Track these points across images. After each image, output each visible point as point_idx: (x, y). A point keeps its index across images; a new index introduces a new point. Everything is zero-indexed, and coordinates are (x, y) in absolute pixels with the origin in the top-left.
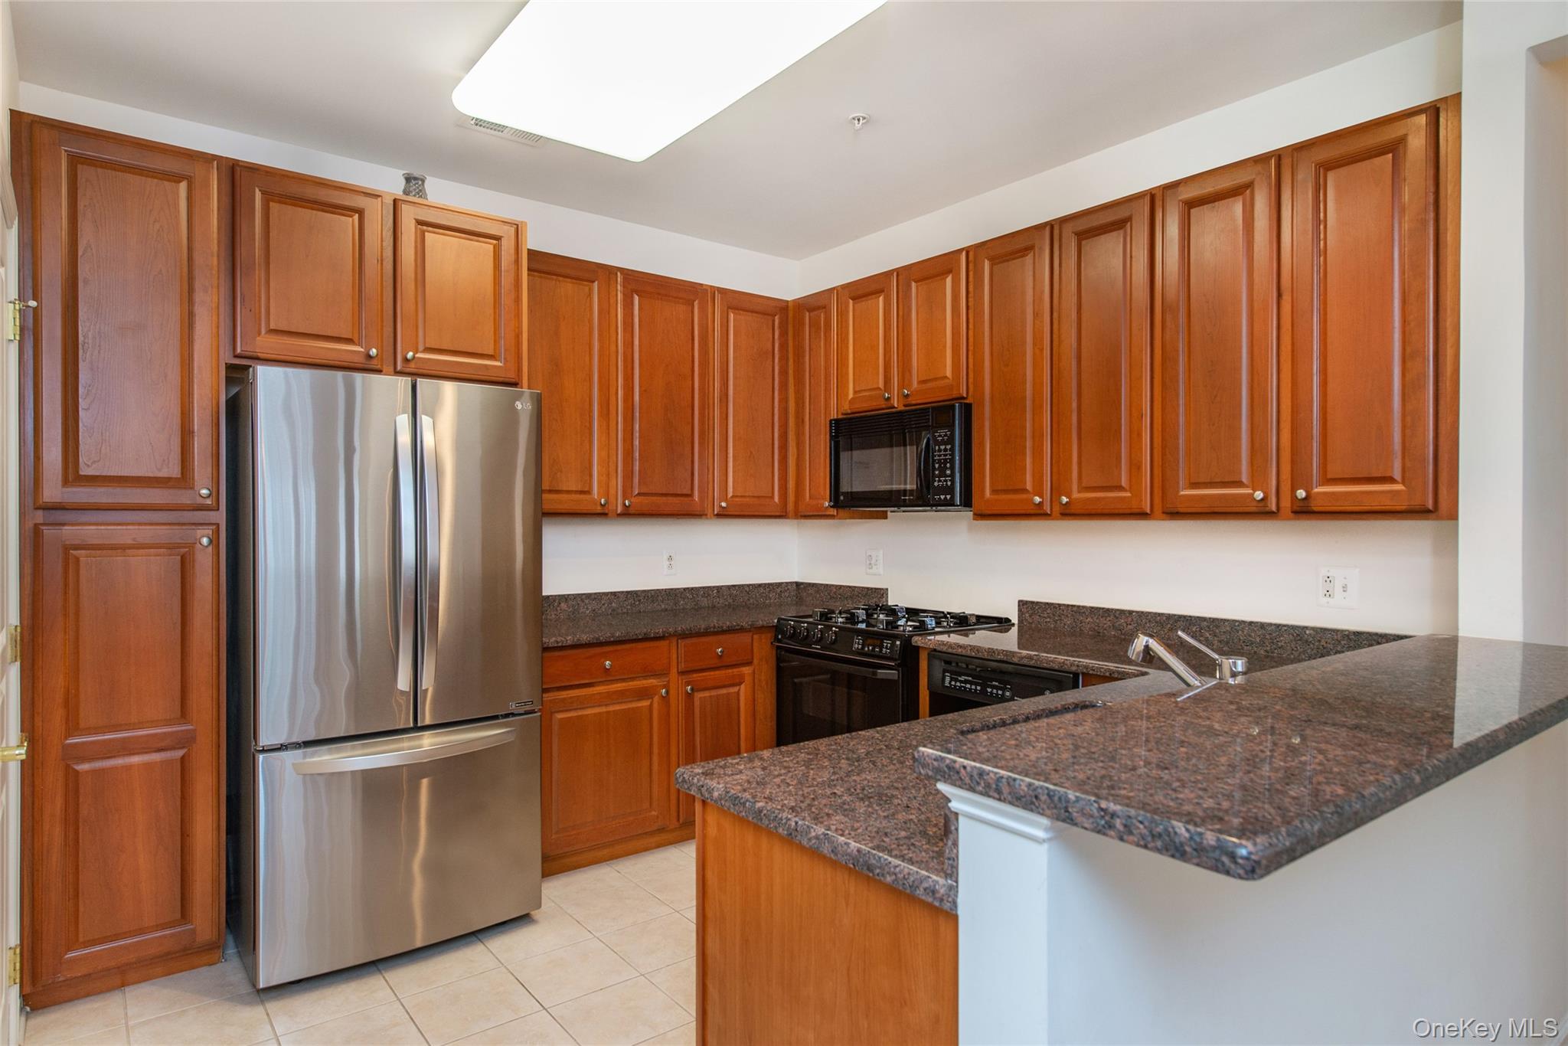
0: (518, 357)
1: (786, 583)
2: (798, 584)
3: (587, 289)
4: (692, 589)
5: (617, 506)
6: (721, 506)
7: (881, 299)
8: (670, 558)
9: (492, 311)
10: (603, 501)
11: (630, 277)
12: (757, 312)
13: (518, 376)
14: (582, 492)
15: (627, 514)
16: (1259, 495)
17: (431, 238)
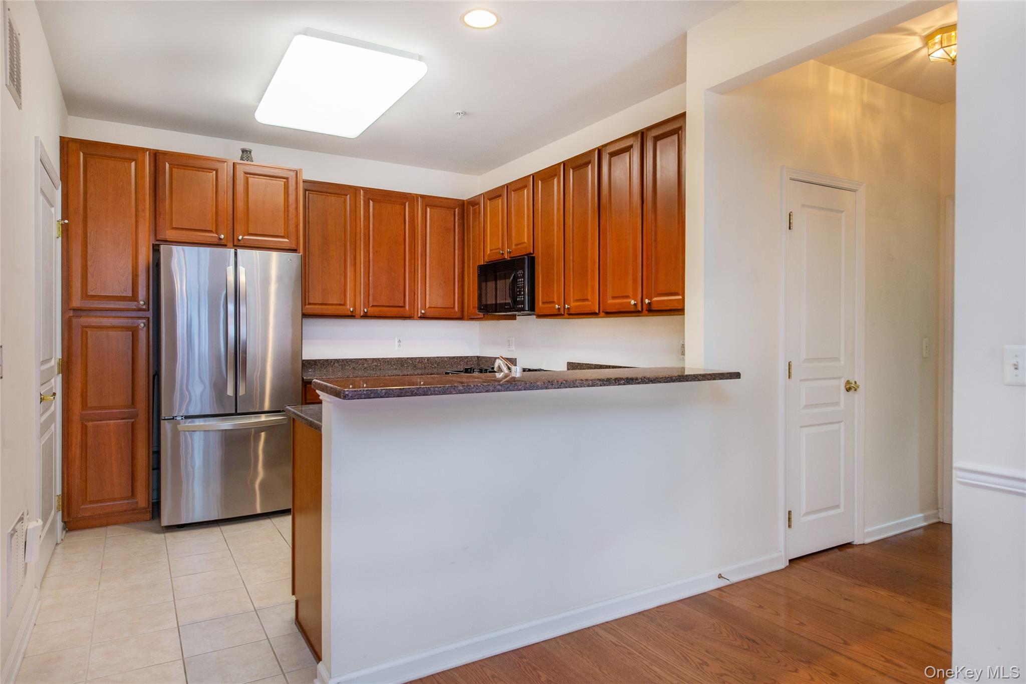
0: (297, 237)
1: (471, 357)
2: (478, 357)
3: (343, 199)
4: (412, 358)
5: (360, 312)
6: (421, 312)
7: (500, 200)
8: (399, 341)
9: (283, 214)
10: (351, 309)
11: (367, 191)
12: (444, 207)
13: (297, 246)
14: (340, 305)
15: (366, 316)
16: (633, 302)
17: (251, 180)
